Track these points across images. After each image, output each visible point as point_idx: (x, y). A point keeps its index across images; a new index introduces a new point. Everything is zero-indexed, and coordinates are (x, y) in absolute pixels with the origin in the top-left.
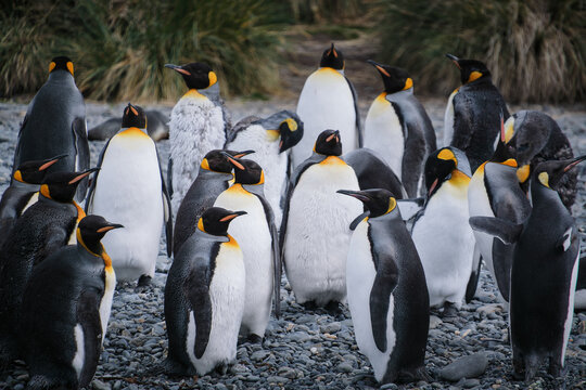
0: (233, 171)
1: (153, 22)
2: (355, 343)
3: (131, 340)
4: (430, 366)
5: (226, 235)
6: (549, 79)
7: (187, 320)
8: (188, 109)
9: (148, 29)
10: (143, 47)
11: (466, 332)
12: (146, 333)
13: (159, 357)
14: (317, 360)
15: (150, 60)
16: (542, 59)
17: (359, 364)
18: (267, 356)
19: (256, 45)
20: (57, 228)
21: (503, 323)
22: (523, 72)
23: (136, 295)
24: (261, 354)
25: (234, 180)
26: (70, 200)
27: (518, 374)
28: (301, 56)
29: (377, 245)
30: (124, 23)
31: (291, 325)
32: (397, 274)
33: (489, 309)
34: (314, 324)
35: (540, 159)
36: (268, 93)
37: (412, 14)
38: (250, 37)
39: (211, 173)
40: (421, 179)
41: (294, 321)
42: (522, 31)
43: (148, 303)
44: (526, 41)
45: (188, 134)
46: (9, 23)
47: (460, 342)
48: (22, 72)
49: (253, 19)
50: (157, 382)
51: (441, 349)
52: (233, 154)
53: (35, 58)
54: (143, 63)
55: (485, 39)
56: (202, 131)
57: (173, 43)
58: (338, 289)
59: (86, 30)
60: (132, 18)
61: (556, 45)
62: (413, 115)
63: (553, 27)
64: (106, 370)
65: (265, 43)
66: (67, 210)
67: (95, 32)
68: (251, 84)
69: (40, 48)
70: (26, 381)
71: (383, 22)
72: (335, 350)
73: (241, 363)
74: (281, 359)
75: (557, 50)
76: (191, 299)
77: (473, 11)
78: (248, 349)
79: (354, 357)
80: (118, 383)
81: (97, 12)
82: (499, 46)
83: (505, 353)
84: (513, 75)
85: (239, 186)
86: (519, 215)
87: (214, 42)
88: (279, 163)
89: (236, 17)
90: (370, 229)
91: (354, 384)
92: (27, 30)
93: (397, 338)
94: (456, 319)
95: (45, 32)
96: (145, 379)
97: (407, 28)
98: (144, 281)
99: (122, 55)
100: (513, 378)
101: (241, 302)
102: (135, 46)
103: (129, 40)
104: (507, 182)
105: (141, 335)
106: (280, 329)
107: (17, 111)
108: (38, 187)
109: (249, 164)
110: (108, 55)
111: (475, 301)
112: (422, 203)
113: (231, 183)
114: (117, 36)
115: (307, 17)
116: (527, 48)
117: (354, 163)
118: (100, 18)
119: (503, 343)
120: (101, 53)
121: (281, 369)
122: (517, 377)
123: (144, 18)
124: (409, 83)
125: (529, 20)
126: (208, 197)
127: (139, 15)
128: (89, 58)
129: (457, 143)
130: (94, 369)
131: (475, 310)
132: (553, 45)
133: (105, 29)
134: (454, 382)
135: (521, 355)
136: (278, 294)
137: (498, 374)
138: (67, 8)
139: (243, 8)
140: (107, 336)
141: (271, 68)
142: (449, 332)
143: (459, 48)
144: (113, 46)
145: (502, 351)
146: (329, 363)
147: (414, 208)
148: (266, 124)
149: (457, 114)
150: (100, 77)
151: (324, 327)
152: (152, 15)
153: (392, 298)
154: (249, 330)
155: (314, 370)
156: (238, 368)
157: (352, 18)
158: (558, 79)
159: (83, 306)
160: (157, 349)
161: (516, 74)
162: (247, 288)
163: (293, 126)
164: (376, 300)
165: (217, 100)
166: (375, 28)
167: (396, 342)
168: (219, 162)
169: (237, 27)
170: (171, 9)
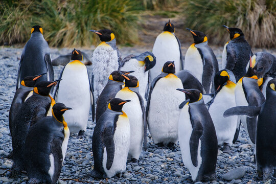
0: (124, 81)
1: (79, 10)
2: (182, 163)
3: (76, 161)
4: (218, 174)
5: (121, 111)
6: (265, 36)
7: (103, 152)
8: (101, 51)
9: (76, 13)
10: (74, 21)
11: (234, 157)
12: (83, 158)
13: (89, 169)
14: (164, 171)
15: (77, 27)
16: (262, 27)
17: (184, 172)
18: (141, 169)
19: (128, 20)
20: (42, 108)
21: (251, 153)
22: (253, 33)
23: (78, 140)
24: (138, 168)
25: (125, 85)
26: (48, 95)
27: (260, 177)
28: (148, 25)
29: (193, 116)
30: (65, 10)
31: (151, 154)
32: (202, 129)
33: (245, 146)
34: (162, 153)
35: (267, 75)
36: (133, 43)
37: (200, 5)
38: (124, 17)
39: (114, 82)
40: (211, 84)
41: (153, 152)
42: (253, 14)
43: (83, 144)
44: (255, 19)
45: (101, 63)
46: (11, 10)
47: (232, 162)
48: (17, 33)
49: (126, 8)
50: (89, 181)
51: (223, 165)
52: (124, 72)
53: (23, 26)
54: (74, 29)
55: (235, 18)
56: (108, 61)
57: (88, 20)
58: (173, 137)
59: (47, 13)
60: (69, 8)
61: (269, 20)
62: (207, 54)
63: (267, 12)
64: (64, 175)
65: (131, 19)
66: (46, 99)
67: (51, 14)
68: (125, 39)
69: (25, 22)
70: (27, 181)
71: (187, 9)
72: (172, 166)
73: (129, 172)
74: (147, 170)
75: (269, 23)
76: (105, 141)
77: (230, 4)
78: (132, 166)
79: (182, 169)
80: (70, 182)
81: (52, 5)
82: (242, 21)
83: (253, 167)
84: (248, 35)
85: (127, 88)
86: (259, 102)
87: (107, 19)
88: (144, 77)
89: (118, 7)
90: (189, 108)
91: (182, 182)
92: (19, 13)
93: (203, 160)
94: (229, 151)
95: (28, 14)
96: (83, 180)
97: (198, 12)
98: (81, 133)
99: (64, 25)
100: (257, 179)
101: (128, 144)
102: (70, 21)
103: (67, 18)
104: (253, 86)
105: (81, 159)
106: (146, 156)
107: (15, 52)
108: (32, 89)
109: (132, 77)
110: (57, 25)
111: (238, 143)
112: (213, 96)
113: (123, 86)
114: (62, 16)
115: (151, 7)
116: (255, 22)
117: (180, 77)
118: (53, 8)
119: (252, 163)
120: (54, 24)
121: (147, 175)
122: (259, 178)
123: (74, 8)
124: (206, 39)
125: (256, 8)
126: (112, 93)
127: (72, 6)
128: (49, 27)
129: (228, 67)
130: (59, 175)
131: (238, 147)
132: (267, 21)
133: (56, 12)
134: (229, 181)
135: (261, 168)
136: (146, 139)
137: (250, 177)
138: (38, 3)
139: (121, 3)
140: (65, 159)
141: (134, 31)
142: (226, 157)
143: (223, 21)
144: (60, 21)
145: (252, 166)
146: (170, 172)
147: (210, 98)
148: (138, 58)
149: (228, 54)
150: (53, 36)
151: (167, 155)
152: (78, 6)
153: (200, 141)
154: (132, 156)
155: (163, 176)
156: (127, 174)
157: (172, 7)
158: (270, 37)
159: (54, 145)
160: (88, 166)
161: (250, 34)
162: (131, 137)
163: (151, 59)
164: (193, 142)
165: (115, 47)
166: (183, 12)
167: (202, 162)
168: (118, 77)
169: (118, 12)
170: (87, 3)
